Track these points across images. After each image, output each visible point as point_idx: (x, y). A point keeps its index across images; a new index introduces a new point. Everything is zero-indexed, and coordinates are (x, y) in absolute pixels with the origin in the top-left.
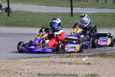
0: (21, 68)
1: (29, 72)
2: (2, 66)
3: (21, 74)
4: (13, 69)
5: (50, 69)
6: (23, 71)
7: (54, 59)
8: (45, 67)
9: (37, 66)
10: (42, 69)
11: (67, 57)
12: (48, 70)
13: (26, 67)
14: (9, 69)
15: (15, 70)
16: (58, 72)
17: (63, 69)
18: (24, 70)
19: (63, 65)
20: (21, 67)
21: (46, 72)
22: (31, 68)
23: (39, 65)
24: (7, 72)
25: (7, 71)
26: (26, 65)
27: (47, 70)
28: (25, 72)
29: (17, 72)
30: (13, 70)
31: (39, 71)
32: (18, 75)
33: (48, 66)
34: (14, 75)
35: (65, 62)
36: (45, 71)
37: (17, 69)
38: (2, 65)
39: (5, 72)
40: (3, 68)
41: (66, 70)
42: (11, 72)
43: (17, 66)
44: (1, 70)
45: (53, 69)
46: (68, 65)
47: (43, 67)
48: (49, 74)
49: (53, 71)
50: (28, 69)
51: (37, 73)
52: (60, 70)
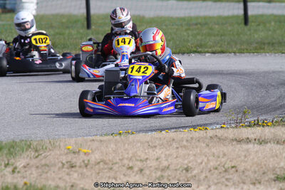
0: (140, 157)
1: (161, 166)
2: (93, 152)
3: (141, 170)
4: (121, 158)
5: (211, 158)
6: (144, 162)
7: (220, 133)
8: (199, 152)
9: (180, 149)
10: (192, 158)
11: (249, 126)
12: (208, 160)
13: (153, 154)
14: (109, 160)
15: (126, 162)
16: (233, 165)
17: (245, 156)
18: (148, 162)
19: (245, 146)
20: (139, 153)
21: (204, 163)
22: (166, 155)
23: (185, 147)
24: (106, 166)
25: (105, 163)
26: (152, 147)
27: (205, 160)
28: (151, 167)
29: (130, 165)
30: (119, 161)
31: (186, 162)
32: (134, 174)
33: (207, 150)
34: (124, 175)
35: (248, 138)
36: (202, 163)
37: (130, 159)
38: (92, 150)
39: (102, 167)
40: (95, 157)
41: (253, 159)
42: (115, 167)
43: (130, 152)
44: (90, 162)
45: (221, 156)
46: (257, 147)
47: (194, 153)
48: (212, 169)
49: (221, 163)
50: (157, 159)
51: (181, 167)
52: (238, 159)
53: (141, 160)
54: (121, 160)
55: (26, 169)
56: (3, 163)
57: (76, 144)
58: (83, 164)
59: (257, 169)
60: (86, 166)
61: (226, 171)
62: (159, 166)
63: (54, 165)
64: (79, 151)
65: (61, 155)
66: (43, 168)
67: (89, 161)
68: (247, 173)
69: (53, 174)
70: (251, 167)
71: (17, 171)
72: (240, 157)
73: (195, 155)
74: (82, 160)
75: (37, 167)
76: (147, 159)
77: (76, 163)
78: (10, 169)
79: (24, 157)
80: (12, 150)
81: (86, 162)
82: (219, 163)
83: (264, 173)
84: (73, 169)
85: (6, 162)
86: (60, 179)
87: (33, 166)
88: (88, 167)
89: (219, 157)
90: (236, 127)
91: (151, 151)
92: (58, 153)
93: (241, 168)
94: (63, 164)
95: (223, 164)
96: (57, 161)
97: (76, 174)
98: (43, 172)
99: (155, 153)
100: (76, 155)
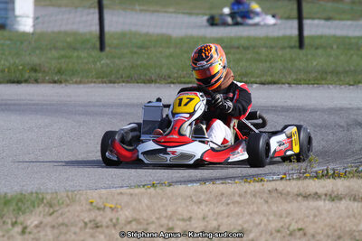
0: (181, 215)
1: (209, 226)
2: (122, 208)
4: (158, 216)
5: (272, 218)
6: (188, 222)
7: (280, 185)
8: (256, 209)
9: (231, 205)
10: (247, 218)
11: (316, 177)
12: (268, 220)
13: (198, 211)
14: (143, 219)
15: (164, 221)
16: (300, 227)
17: (315, 216)
18: (193, 221)
19: (313, 203)
20: (180, 210)
21: (263, 225)
22: (214, 213)
23: (238, 203)
24: (139, 227)
25: (137, 221)
26: (196, 203)
27: (265, 221)
28: (196, 228)
29: (171, 226)
30: (155, 221)
31: (240, 222)
33: (265, 207)
35: (316, 193)
36: (260, 224)
37: (170, 218)
39: (134, 227)
40: (126, 214)
41: (325, 220)
42: (151, 228)
43: (169, 209)
44: (120, 221)
45: (284, 215)
46: (328, 205)
47: (250, 211)
48: (274, 231)
49: (285, 224)
50: (204, 218)
51: (234, 229)
52: (305, 220)
53: (183, 220)
54: (158, 219)
55: (39, 229)
56: (10, 222)
57: (100, 198)
58: (109, 223)
59: (330, 233)
60: (115, 226)
61: (291, 234)
62: (206, 226)
63: (74, 225)
64: (104, 207)
65: (82, 211)
66: (61, 228)
67: (118, 219)
68: (318, 237)
69: (73, 236)
70: (323, 230)
71: (28, 230)
72: (308, 217)
73: (251, 214)
74: (107, 219)
75: (53, 227)
76: (191, 218)
77: (101, 222)
78: (18, 229)
79: (35, 214)
80: (20, 204)
81: (114, 221)
82: (282, 224)
83: (339, 238)
84: (99, 229)
85: (14, 220)
87: (46, 225)
88: (118, 227)
89: (281, 216)
90: (299, 178)
91: (194, 207)
92: (78, 208)
93: (310, 231)
94: (86, 224)
95: (287, 226)
96: (77, 219)
97: (102, 237)
98: (60, 233)
99: (200, 210)
100: (101, 212)
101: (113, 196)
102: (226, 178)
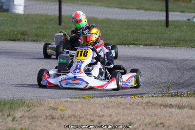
0: (98, 114)
1: (113, 120)
2: (66, 109)
3: (99, 123)
4: (86, 114)
5: (146, 117)
6: (101, 118)
7: (152, 100)
8: (138, 112)
9: (125, 110)
10: (133, 116)
11: (172, 96)
12: (144, 118)
13: (107, 112)
14: (78, 115)
15: (89, 117)
16: (161, 122)
17: (170, 116)
18: (104, 118)
19: (169, 110)
20: (98, 111)
21: (141, 120)
22: (116, 113)
23: (129, 108)
24: (75, 119)
25: (75, 117)
26: (106, 108)
28: (106, 121)
29: (92, 119)
30: (84, 116)
31: (130, 118)
33: (143, 111)
35: (171, 104)
36: (140, 120)
37: (92, 115)
38: (66, 107)
39: (73, 119)
40: (68, 113)
41: (175, 118)
42: (82, 120)
43: (92, 110)
46: (177, 111)
47: (135, 113)
48: (147, 124)
49: (153, 120)
50: (110, 116)
51: (126, 122)
52: (165, 118)
53: (99, 116)
55: (22, 119)
56: (6, 114)
57: (55, 103)
58: (60, 117)
59: (177, 126)
60: (62, 118)
61: (156, 126)
62: (111, 120)
63: (41, 117)
64: (57, 108)
65: (45, 110)
66: (33, 118)
67: (64, 115)
68: (170, 128)
69: (40, 123)
70: (173, 124)
71: (16, 119)
72: (165, 117)
73: (135, 114)
74: (59, 115)
75: (29, 118)
76: (103, 115)
77: (55, 116)
78: (10, 118)
79: (20, 111)
80: (12, 105)
81: (62, 116)
82: (152, 120)
83: (182, 128)
84: (53, 120)
85: (8, 114)
86: (45, 126)
87: (26, 117)
88: (64, 119)
89: (152, 116)
90: (162, 96)
91: (106, 110)
92: (43, 109)
93: (167, 124)
94: (47, 117)
95: (154, 121)
96: (42, 114)
97: (55, 124)
98: (33, 121)
99: (108, 112)
100: (56, 111)
101: (62, 103)
102: (123, 95)
